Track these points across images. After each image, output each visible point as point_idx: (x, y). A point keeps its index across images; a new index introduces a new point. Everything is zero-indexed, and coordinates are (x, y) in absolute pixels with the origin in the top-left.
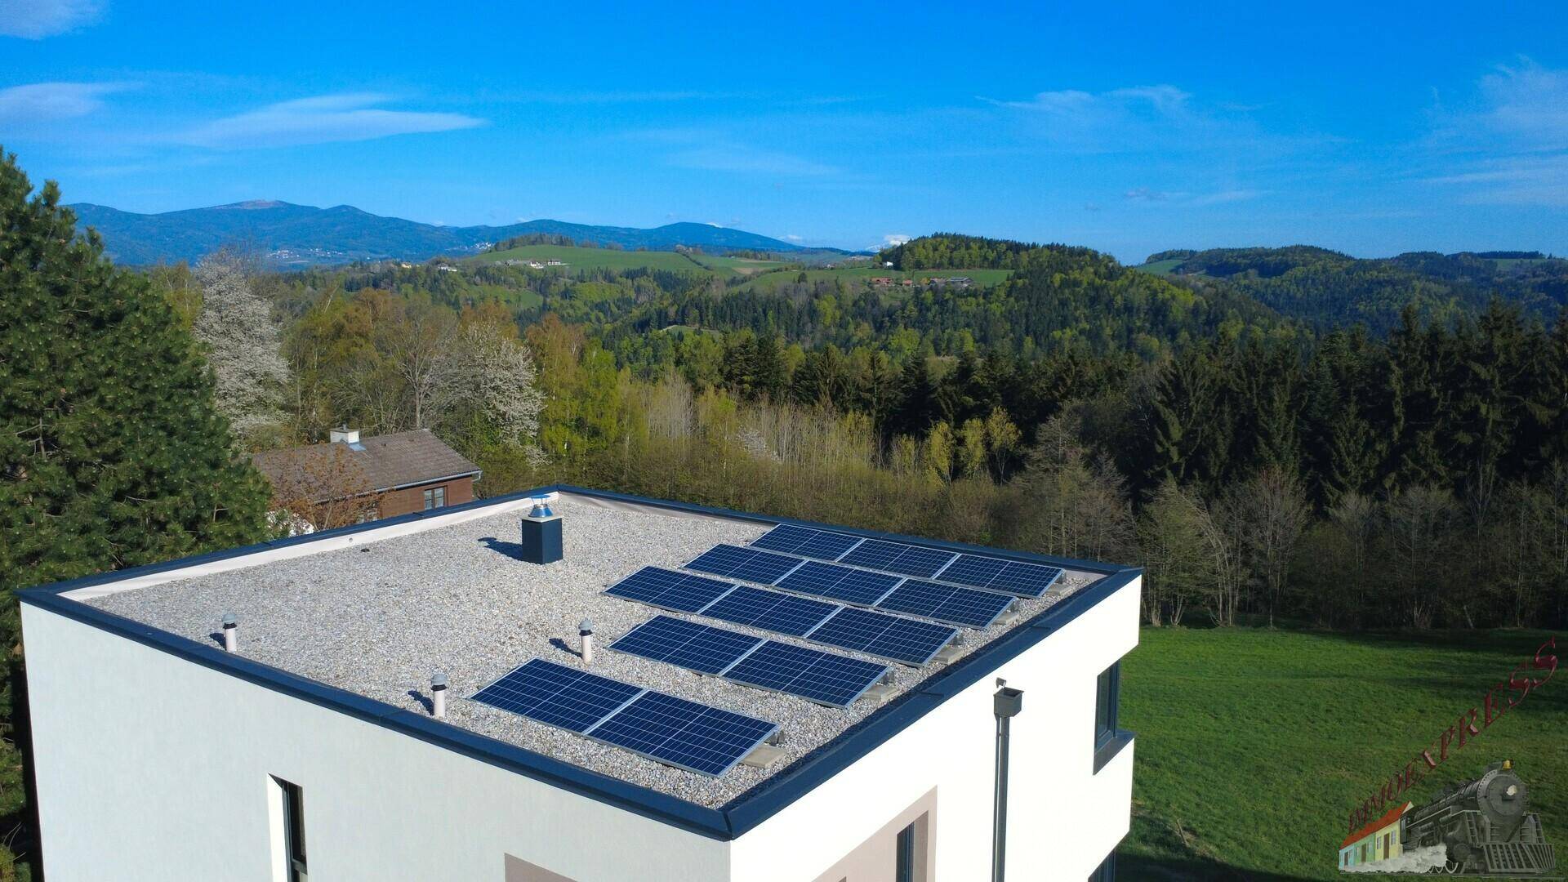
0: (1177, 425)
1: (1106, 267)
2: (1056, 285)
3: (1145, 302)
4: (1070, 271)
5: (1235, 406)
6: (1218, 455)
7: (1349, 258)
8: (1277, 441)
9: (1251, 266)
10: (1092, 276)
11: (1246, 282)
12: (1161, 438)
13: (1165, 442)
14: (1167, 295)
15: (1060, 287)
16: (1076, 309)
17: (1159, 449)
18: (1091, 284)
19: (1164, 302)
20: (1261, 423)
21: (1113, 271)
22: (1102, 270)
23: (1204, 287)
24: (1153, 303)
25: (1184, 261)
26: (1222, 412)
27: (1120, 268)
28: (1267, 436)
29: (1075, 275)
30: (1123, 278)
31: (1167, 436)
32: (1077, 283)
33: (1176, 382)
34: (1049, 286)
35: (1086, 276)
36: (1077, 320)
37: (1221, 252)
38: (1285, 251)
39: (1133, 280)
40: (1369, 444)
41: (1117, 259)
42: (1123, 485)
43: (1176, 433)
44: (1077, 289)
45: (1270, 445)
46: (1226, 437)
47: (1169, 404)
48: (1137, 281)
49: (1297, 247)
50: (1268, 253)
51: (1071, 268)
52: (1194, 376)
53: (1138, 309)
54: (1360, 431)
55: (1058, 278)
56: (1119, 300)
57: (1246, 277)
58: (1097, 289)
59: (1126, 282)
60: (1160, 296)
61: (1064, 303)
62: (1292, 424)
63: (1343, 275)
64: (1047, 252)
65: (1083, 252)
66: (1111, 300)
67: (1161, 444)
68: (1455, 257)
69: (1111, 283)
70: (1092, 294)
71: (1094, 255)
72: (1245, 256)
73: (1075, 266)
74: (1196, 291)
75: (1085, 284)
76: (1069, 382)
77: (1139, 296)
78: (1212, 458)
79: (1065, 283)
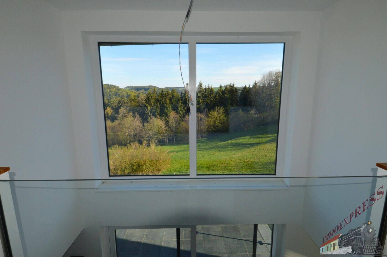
0: (149, 107)
1: (118, 88)
2: (108, 92)
3: (126, 95)
4: (111, 89)
5: (160, 103)
6: (158, 112)
7: (158, 88)
8: (168, 109)
9: (143, 89)
10: (115, 90)
11: (143, 92)
12: (147, 110)
13: (147, 111)
14: (130, 93)
15: (109, 92)
16: (113, 96)
17: (146, 112)
18: (115, 91)
19: (129, 95)
20: (165, 106)
21: (119, 89)
22: (117, 89)
23: (136, 92)
24: (127, 95)
25: (131, 88)
26: (157, 104)
27: (120, 88)
28: (167, 108)
29: (112, 90)
30: (121, 90)
31: (148, 110)
32: (112, 91)
33: (148, 98)
34: (107, 92)
35: (114, 90)
36: (113, 98)
37: (138, 87)
38: (148, 86)
39: (123, 91)
40: (184, 108)
41: (119, 87)
42: (141, 120)
43: (149, 108)
44: (113, 92)
45: (167, 109)
46: (159, 109)
47: (147, 103)
48: (124, 91)
49: (150, 86)
50: (145, 87)
51: (111, 88)
52: (152, 97)
53: (125, 96)
54: (182, 106)
55: (108, 90)
56: (121, 94)
57: (142, 91)
58: (116, 92)
59: (122, 91)
60: (128, 94)
61: (110, 95)
62: (170, 106)
63: (158, 90)
64: (105, 85)
65: (113, 86)
66: (119, 94)
67: (146, 111)
68: (173, 88)
69: (119, 91)
70: (116, 93)
71: (115, 86)
72: (142, 87)
73: (112, 88)
74: (135, 93)
75: (114, 92)
76: (122, 103)
77: (125, 94)
78: (157, 113)
79: (110, 91)
